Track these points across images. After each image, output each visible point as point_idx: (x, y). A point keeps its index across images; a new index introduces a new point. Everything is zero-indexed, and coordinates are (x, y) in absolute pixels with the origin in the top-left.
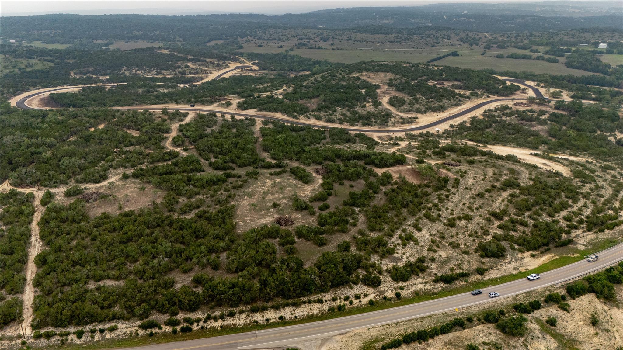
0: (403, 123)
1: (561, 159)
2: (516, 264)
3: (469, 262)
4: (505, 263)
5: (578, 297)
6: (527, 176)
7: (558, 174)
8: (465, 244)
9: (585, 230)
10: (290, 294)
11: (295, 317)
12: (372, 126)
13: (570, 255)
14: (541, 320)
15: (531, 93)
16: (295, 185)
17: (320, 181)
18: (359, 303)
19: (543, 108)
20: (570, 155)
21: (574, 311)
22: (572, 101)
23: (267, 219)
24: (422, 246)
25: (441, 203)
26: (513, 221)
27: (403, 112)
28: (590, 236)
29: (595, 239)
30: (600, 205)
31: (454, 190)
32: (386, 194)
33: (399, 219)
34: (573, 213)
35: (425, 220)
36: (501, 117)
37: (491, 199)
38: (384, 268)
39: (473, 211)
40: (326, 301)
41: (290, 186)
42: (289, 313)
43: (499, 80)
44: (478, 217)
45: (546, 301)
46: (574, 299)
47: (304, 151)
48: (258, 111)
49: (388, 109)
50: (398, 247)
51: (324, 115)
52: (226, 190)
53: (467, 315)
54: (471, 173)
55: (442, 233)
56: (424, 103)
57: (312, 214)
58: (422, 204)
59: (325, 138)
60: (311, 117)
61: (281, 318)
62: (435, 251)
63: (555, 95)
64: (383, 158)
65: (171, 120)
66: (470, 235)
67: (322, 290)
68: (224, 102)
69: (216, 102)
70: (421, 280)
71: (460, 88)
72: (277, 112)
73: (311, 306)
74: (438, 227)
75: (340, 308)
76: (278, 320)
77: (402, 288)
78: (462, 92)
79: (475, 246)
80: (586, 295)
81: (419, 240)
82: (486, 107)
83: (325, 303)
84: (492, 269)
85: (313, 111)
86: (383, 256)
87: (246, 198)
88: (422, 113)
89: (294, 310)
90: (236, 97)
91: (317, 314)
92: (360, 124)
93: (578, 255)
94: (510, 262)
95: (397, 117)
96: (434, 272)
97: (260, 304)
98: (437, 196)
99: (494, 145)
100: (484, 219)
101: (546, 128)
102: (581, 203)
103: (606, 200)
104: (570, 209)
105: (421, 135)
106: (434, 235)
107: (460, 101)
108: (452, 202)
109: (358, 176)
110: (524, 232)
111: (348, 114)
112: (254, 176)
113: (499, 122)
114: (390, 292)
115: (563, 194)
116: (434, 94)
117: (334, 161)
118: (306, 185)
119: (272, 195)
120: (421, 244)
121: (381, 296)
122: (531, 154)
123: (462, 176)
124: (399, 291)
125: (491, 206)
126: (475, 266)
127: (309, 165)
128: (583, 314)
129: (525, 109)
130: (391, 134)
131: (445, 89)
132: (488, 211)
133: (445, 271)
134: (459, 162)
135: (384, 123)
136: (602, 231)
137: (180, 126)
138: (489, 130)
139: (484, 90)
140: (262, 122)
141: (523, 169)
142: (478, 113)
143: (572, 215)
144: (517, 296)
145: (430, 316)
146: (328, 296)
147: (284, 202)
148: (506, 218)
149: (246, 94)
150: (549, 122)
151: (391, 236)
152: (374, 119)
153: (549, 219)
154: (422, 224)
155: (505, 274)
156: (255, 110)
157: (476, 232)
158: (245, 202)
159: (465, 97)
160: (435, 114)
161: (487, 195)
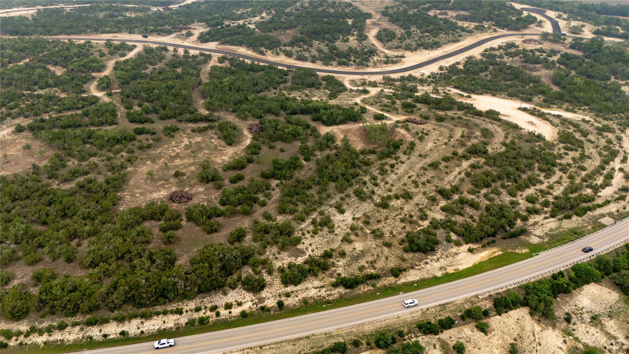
0: (386, 63)
1: (554, 115)
2: (446, 262)
3: (387, 258)
4: (431, 261)
5: (506, 312)
6: (501, 140)
7: (540, 137)
8: (391, 233)
9: (548, 215)
10: (142, 301)
11: (142, 332)
12: (348, 66)
13: (517, 251)
14: (448, 344)
15: (548, 28)
16: (216, 146)
17: (248, 142)
18: (228, 314)
19: (557, 47)
20: (567, 110)
21: (493, 332)
22: (593, 38)
23: (162, 193)
24: (336, 235)
25: (382, 175)
26: (462, 201)
27: (390, 48)
28: (552, 224)
29: (556, 229)
30: (578, 181)
31: (404, 158)
32: (318, 163)
33: (321, 198)
34: (541, 191)
35: (354, 198)
36: (502, 58)
37: (447, 170)
38: (278, 264)
39: (417, 186)
40: (187, 312)
41: (209, 148)
42: (136, 327)
43: (515, 9)
44: (420, 195)
45: (462, 318)
46: (500, 315)
47: (247, 100)
48: (220, 44)
49: (373, 45)
50: (308, 236)
51: (297, 51)
52: (128, 152)
53: (356, 335)
54: (434, 135)
55: (368, 217)
56: (417, 39)
57: (219, 187)
58: (358, 176)
59: (285, 82)
60: (281, 53)
61: (123, 333)
62: (350, 242)
63: (575, 30)
64: (332, 113)
65: (111, 55)
66: (402, 221)
67: (186, 296)
68: (184, 32)
69: (176, 31)
70: (317, 283)
71: (465, 19)
72: (241, 46)
73: (165, 318)
74: (367, 207)
75: (203, 321)
76: (118, 335)
77: (288, 295)
78: (466, 24)
79: (403, 236)
80: (518, 310)
81: (336, 225)
82: (488, 45)
83: (185, 314)
84: (412, 268)
85: (285, 45)
86: (283, 248)
87: (148, 162)
88: (412, 51)
89: (142, 323)
90: (202, 26)
91: (171, 328)
92: (335, 63)
93: (527, 250)
94: (438, 259)
95: (382, 54)
96: (338, 272)
97: (103, 313)
98: (380, 166)
99: (481, 94)
100: (427, 198)
101: (551, 72)
102: (554, 179)
103: (587, 175)
104: (539, 187)
105: (402, 79)
106: (358, 219)
107: (460, 36)
108: (396, 174)
109: (295, 136)
110: (471, 217)
111: (326, 50)
112: (171, 132)
113: (497, 64)
114: (272, 300)
115: (536, 165)
116: (432, 27)
117: (277, 114)
118: (228, 147)
119: (181, 160)
120: (336, 232)
121: (259, 305)
122: (520, 109)
123: (421, 139)
124: (283, 299)
125: (442, 179)
126: (392, 263)
127: (245, 119)
128: (503, 338)
129: (533, 48)
130: (366, 77)
131: (446, 21)
132: (437, 187)
133: (354, 270)
134: (426, 118)
135: (364, 62)
136: (569, 217)
137: (117, 63)
138: (484, 74)
139: (494, 23)
140: (219, 58)
141: (500, 130)
142: (476, 53)
143: (539, 194)
144: (428, 309)
145: (308, 337)
146: (192, 305)
147: (192, 170)
148: (456, 197)
149: (213, 23)
150: (558, 65)
151: (303, 220)
152: (354, 57)
153: (507, 199)
154: (348, 204)
155: (426, 276)
156: (216, 43)
157: (411, 216)
158: (144, 169)
159: (467, 31)
160: (427, 51)
161: (443, 164)
